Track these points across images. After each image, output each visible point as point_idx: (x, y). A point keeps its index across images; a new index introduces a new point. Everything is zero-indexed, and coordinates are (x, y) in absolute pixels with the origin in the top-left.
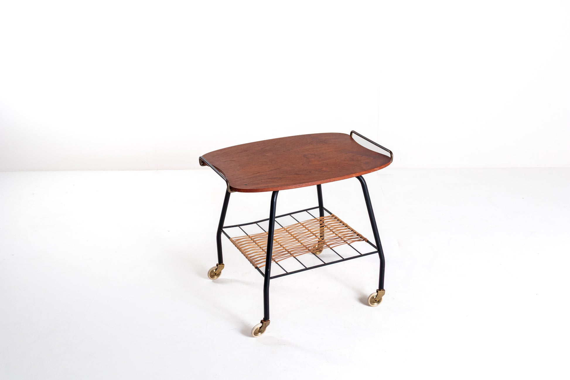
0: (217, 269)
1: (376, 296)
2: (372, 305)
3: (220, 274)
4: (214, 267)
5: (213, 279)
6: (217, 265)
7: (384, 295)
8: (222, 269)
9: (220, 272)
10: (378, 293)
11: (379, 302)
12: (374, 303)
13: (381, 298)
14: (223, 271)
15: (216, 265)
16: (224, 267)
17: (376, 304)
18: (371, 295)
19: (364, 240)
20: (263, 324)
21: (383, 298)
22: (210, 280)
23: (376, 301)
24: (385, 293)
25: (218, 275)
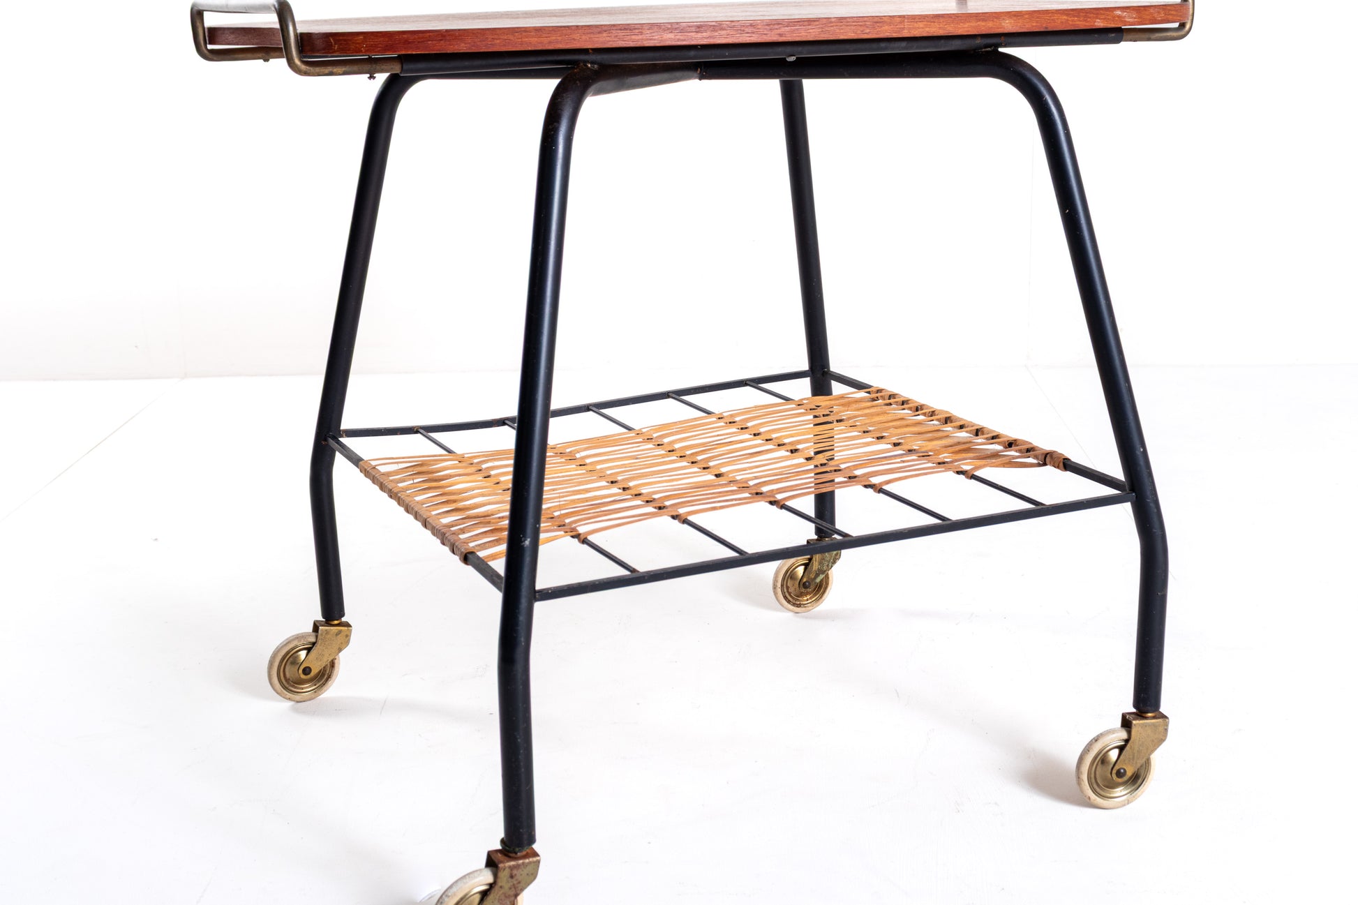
0: (314, 644)
1: (1121, 749)
2: (1099, 801)
3: (329, 677)
4: (299, 637)
5: (298, 697)
6: (316, 628)
7: (1162, 741)
8: (340, 650)
9: (332, 664)
10: (1129, 733)
11: (1136, 780)
12: (1113, 786)
13: (1147, 763)
14: (345, 659)
15: (310, 629)
16: (348, 636)
17: (1120, 791)
18: (1096, 740)
19: (1045, 464)
20: (495, 876)
21: (1159, 758)
22: (280, 706)
23: (1119, 774)
24: (1166, 730)
25: (324, 676)
